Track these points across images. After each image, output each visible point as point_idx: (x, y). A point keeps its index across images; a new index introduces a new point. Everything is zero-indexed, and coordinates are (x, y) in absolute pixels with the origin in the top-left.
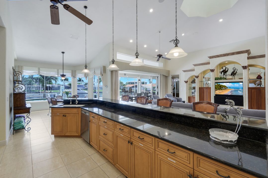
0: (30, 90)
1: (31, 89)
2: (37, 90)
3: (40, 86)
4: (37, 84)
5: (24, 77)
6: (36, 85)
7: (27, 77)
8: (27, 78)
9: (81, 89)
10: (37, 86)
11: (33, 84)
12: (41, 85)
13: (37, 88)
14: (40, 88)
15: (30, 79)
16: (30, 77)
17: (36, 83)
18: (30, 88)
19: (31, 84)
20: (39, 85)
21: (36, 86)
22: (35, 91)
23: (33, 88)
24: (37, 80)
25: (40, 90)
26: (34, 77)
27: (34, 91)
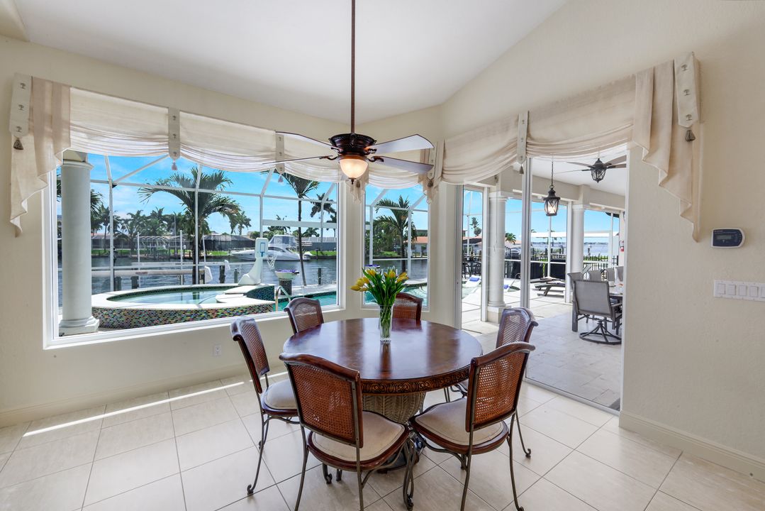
0: (155, 249)
1: (157, 247)
2: (172, 248)
3: (179, 238)
4: (171, 233)
5: (141, 215)
6: (169, 236)
7: (148, 214)
8: (148, 218)
9: (287, 249)
10: (173, 237)
11: (161, 233)
12: (181, 236)
13: (172, 242)
14: (178, 244)
15: (156, 220)
16: (154, 215)
17: (168, 230)
18: (154, 243)
19: (157, 232)
20: (176, 237)
21: (168, 238)
22: (167, 251)
23: (162, 243)
24: (172, 222)
25: (180, 248)
26: (163, 214)
27: (164, 251)
